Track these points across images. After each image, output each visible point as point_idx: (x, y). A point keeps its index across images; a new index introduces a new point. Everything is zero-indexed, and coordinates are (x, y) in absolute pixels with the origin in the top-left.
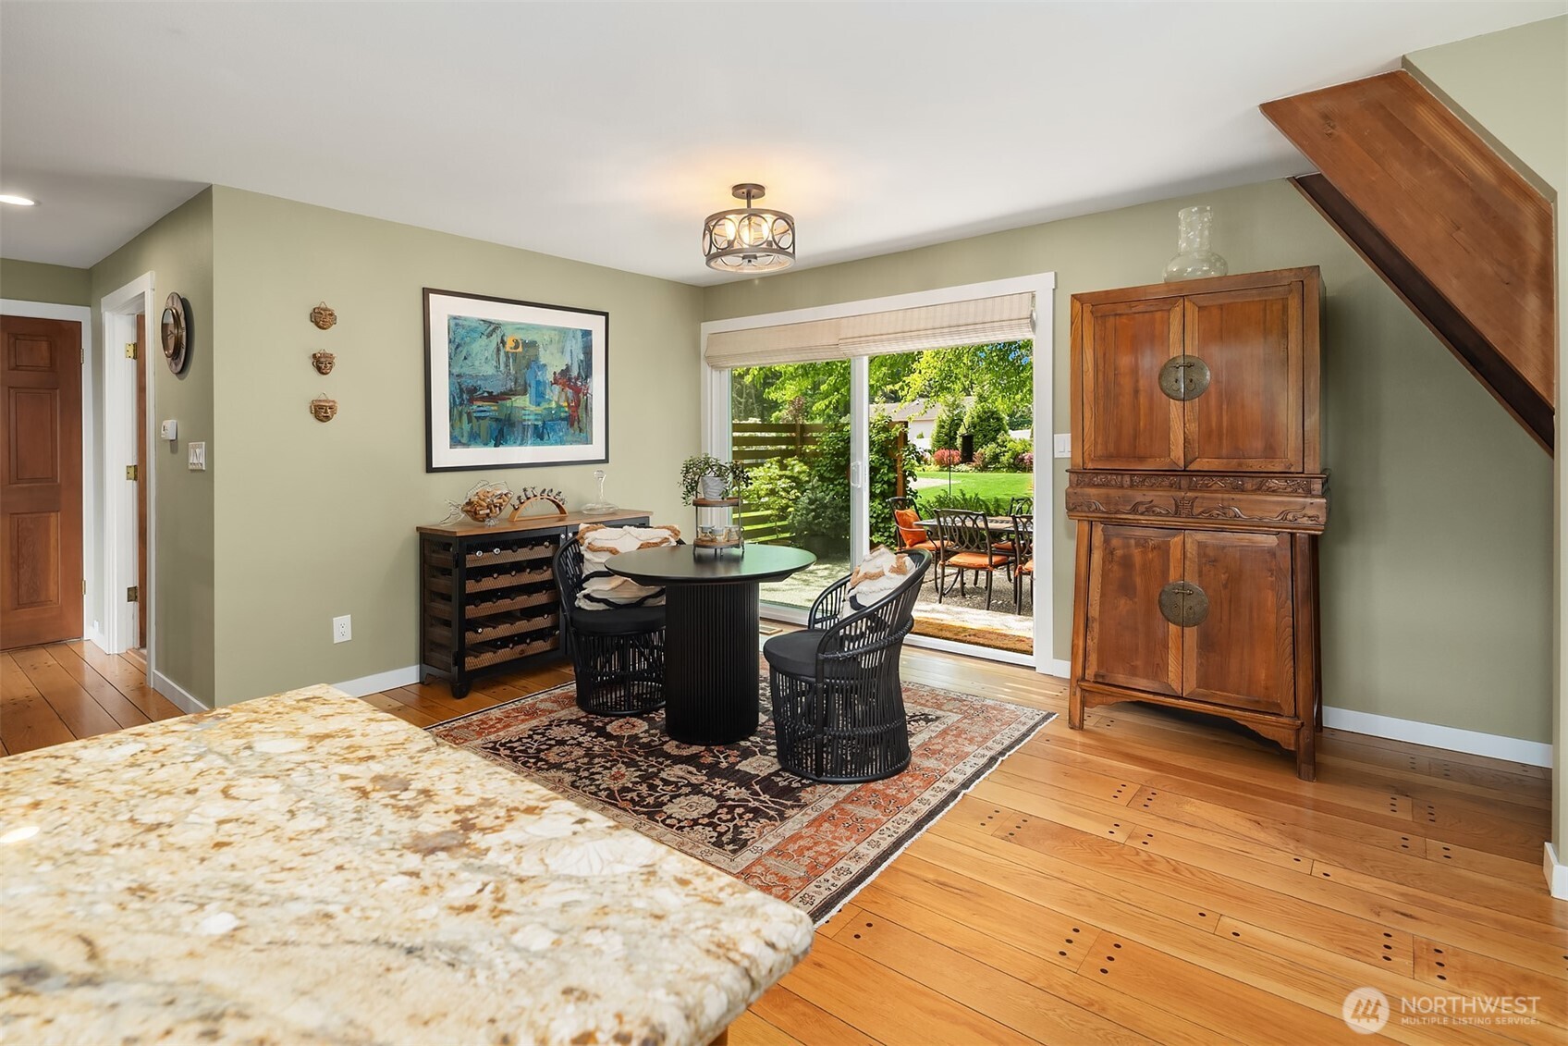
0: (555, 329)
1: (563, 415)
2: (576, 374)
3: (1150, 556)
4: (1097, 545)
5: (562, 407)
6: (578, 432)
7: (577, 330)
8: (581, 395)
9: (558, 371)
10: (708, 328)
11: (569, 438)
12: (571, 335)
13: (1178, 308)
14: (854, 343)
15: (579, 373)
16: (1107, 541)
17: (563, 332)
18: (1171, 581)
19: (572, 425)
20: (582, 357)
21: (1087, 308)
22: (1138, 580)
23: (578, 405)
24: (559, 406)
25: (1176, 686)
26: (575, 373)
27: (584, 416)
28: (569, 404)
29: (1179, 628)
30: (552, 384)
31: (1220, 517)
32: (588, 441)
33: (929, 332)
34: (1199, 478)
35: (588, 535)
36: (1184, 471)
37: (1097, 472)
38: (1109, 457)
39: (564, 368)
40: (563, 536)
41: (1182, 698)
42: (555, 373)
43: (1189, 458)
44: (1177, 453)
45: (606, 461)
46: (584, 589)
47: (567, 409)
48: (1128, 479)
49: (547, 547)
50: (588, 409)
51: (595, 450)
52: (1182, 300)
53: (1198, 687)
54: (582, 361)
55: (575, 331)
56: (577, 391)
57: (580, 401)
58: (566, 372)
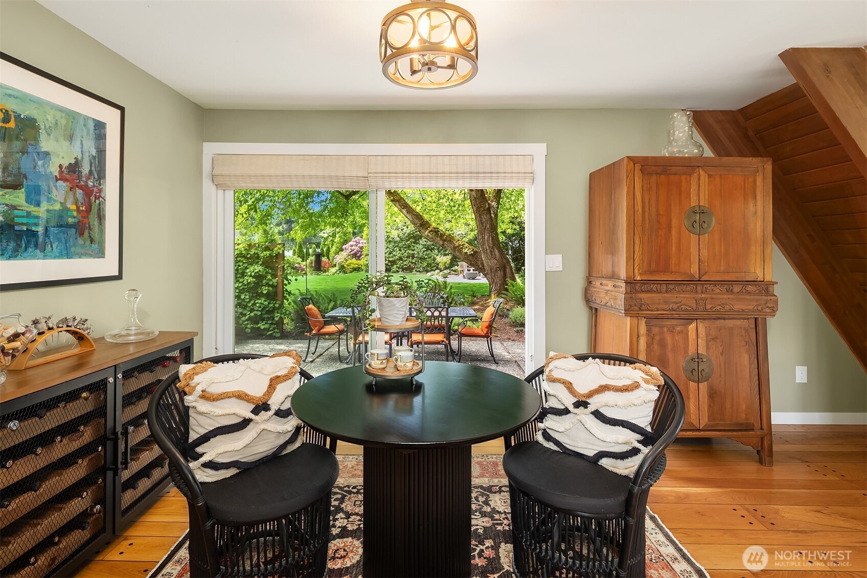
0: (61, 110)
1: (71, 220)
2: (87, 172)
3: (677, 338)
4: (642, 333)
5: (69, 210)
6: (88, 243)
7: (89, 118)
8: (93, 198)
9: (66, 163)
10: (211, 149)
11: (78, 250)
12: (81, 122)
13: (695, 174)
14: (383, 177)
15: (91, 171)
16: (649, 331)
17: (72, 116)
18: (690, 354)
19: (82, 234)
20: (94, 152)
21: (638, 166)
22: (670, 355)
23: (89, 210)
24: (65, 209)
25: (696, 423)
26: (85, 169)
27: (96, 223)
28: (78, 208)
29: (696, 384)
30: (57, 180)
31: (722, 310)
32: (101, 254)
33: (453, 175)
34: (708, 285)
35: (197, 379)
36: (699, 281)
37: (643, 282)
38: (652, 273)
39: (73, 161)
40: (111, 380)
41: (699, 430)
42: (61, 166)
43: (702, 272)
44: (694, 270)
45: (119, 277)
46: (202, 455)
47: (75, 214)
48: (665, 287)
49: (86, 399)
50: (101, 217)
51: (107, 265)
52: (698, 169)
53: (709, 421)
54: (94, 157)
55: (86, 118)
56: (88, 192)
57: (90, 206)
58: (74, 168)
